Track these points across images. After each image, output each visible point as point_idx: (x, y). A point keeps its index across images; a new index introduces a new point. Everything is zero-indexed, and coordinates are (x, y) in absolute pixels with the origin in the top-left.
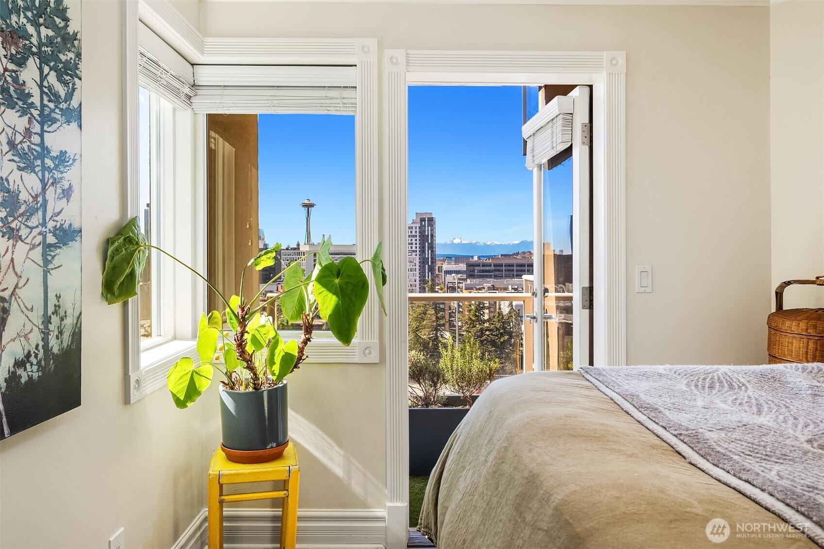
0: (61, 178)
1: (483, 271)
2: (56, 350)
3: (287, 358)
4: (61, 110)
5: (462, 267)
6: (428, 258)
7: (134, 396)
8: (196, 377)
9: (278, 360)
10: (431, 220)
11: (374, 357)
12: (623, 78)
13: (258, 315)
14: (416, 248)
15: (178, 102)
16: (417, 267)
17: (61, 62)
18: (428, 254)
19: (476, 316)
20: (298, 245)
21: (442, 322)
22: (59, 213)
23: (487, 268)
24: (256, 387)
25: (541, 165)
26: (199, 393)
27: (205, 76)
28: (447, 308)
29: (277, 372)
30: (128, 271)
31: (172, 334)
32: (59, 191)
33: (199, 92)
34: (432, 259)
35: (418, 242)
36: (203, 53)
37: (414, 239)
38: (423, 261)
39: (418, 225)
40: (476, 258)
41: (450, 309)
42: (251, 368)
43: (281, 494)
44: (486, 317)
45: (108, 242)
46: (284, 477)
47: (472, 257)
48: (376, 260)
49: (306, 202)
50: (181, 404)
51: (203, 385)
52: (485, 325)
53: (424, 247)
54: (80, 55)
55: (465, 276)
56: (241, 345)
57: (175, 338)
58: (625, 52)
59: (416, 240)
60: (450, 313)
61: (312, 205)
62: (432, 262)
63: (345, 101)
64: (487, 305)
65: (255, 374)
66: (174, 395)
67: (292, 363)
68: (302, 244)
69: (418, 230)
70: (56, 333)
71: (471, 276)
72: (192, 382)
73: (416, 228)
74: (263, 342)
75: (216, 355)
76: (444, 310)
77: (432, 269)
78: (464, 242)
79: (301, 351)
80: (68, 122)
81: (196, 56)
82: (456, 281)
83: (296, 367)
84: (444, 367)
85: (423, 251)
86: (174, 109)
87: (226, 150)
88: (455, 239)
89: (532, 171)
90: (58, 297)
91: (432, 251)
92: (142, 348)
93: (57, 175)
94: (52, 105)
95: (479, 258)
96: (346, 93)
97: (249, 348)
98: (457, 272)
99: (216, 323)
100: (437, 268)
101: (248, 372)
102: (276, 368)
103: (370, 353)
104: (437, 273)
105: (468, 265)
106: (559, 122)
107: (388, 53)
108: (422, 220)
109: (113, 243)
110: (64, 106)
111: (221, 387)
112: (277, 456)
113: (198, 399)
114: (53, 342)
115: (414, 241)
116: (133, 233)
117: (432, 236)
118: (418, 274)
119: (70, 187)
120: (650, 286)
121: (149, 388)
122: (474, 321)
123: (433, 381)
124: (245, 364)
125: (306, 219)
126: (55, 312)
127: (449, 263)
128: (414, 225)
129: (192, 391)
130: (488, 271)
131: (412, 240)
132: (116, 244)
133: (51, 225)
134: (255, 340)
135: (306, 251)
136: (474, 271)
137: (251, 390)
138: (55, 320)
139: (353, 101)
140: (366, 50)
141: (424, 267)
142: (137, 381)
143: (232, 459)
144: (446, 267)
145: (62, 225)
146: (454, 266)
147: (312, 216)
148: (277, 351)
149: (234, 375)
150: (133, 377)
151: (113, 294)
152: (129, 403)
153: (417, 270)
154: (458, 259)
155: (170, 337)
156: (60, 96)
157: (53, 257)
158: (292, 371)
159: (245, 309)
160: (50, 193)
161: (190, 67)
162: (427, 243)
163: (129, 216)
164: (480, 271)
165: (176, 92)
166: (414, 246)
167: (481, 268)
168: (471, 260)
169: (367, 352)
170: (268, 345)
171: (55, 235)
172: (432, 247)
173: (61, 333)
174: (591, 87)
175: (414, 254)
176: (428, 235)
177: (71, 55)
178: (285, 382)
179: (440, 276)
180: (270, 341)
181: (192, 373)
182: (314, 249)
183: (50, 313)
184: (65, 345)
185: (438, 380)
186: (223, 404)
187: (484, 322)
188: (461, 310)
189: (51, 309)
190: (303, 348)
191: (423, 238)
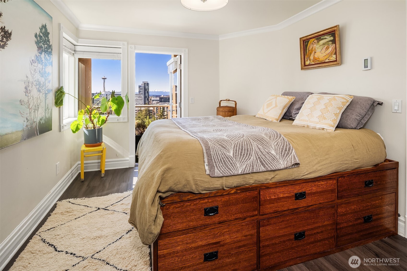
0: (49, 78)
1: (165, 100)
2: (47, 117)
3: (103, 120)
4: (48, 63)
5: (158, 99)
6: (147, 96)
7: (62, 130)
8: (78, 125)
9: (100, 121)
10: (148, 84)
11: (126, 120)
12: (187, 54)
13: (94, 110)
14: (143, 93)
15: (71, 55)
16: (143, 99)
17: (48, 52)
18: (147, 95)
19: (162, 114)
20: (101, 92)
21: (151, 116)
22: (48, 86)
23: (166, 99)
24: (94, 128)
25: (171, 73)
26: (79, 129)
27: (78, 48)
28: (153, 112)
29: (100, 124)
30: (61, 99)
31: (68, 116)
32: (48, 81)
33: (76, 53)
34: (148, 96)
35: (143, 91)
36: (78, 43)
37: (142, 90)
38: (145, 97)
39: (143, 85)
40: (162, 96)
41: (154, 112)
42: (93, 123)
43: (101, 154)
44: (166, 114)
45: (56, 92)
46: (102, 150)
47: (161, 95)
48: (127, 96)
49: (103, 77)
50: (74, 132)
51: (80, 127)
52: (165, 116)
53: (145, 93)
54: (52, 49)
55: (159, 102)
56: (90, 118)
57: (69, 118)
58: (188, 49)
59: (143, 90)
60: (154, 113)
61: (106, 79)
62: (148, 97)
63: (118, 57)
64: (166, 110)
65: (94, 125)
66: (72, 130)
67: (104, 122)
68: (102, 91)
69: (143, 87)
70: (47, 113)
71: (161, 101)
72: (77, 126)
73: (143, 86)
74: (96, 117)
75: (82, 121)
76: (152, 112)
77: (148, 100)
78: (159, 91)
79: (106, 119)
80: (50, 65)
81: (75, 43)
82: (156, 103)
83: (105, 123)
84: (146, 124)
85: (145, 94)
86: (69, 57)
87: (82, 66)
88: (156, 90)
89: (169, 74)
90: (48, 105)
91: (148, 94)
92: (63, 119)
93: (48, 78)
94: (47, 62)
95: (164, 96)
96: (119, 55)
97: (92, 118)
98: (156, 100)
99: (83, 113)
100: (150, 99)
101: (92, 124)
102: (100, 123)
103: (125, 119)
104: (150, 101)
105: (160, 98)
106: (174, 63)
107: (130, 46)
108: (145, 84)
109: (57, 93)
110: (49, 62)
111: (84, 129)
112: (100, 145)
113: (79, 131)
114: (47, 115)
115: (142, 91)
116: (62, 90)
117: (148, 89)
118: (143, 101)
119: (50, 80)
120: (193, 102)
121: (65, 128)
122: (161, 115)
123: (143, 128)
124: (91, 122)
125: (103, 83)
126: (47, 109)
127: (154, 98)
128: (142, 85)
129: (77, 129)
130: (166, 100)
131: (141, 90)
132: (58, 93)
133: (46, 89)
134: (94, 116)
135: (104, 94)
136: (162, 100)
137: (92, 129)
138: (47, 110)
139: (120, 57)
140: (124, 44)
141: (145, 99)
142: (63, 127)
143: (87, 146)
144: (153, 99)
145: (48, 89)
146: (155, 98)
147: (105, 82)
148: (100, 119)
149: (88, 126)
150: (62, 125)
151: (57, 105)
152: (61, 132)
153: (143, 100)
154: (157, 96)
155: (67, 117)
156: (48, 60)
157: (47, 96)
158: (104, 124)
159: (92, 109)
160: (46, 81)
161: (74, 46)
162: (146, 91)
163: (61, 86)
164: (164, 100)
165: (70, 53)
166: (142, 92)
167: (164, 99)
168: (161, 96)
169: (124, 119)
170: (97, 118)
171: (47, 91)
172: (148, 92)
173: (48, 113)
174: (181, 56)
175: (142, 95)
176: (147, 89)
177: (50, 50)
178: (102, 127)
179: (151, 102)
180: (98, 117)
181: (77, 124)
182: (106, 93)
183: (46, 109)
184: (49, 116)
185: (144, 127)
186: (84, 132)
187: (165, 115)
188: (157, 112)
189: (46, 108)
190: (107, 118)
191: (145, 89)
